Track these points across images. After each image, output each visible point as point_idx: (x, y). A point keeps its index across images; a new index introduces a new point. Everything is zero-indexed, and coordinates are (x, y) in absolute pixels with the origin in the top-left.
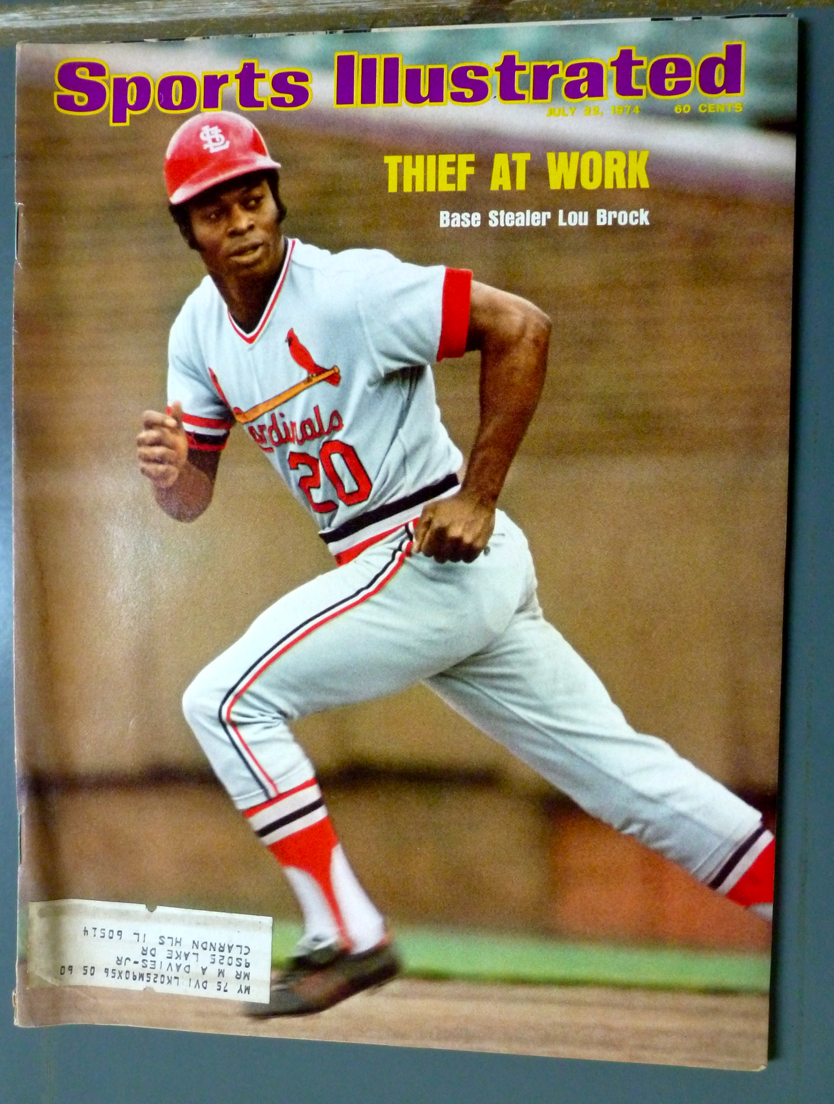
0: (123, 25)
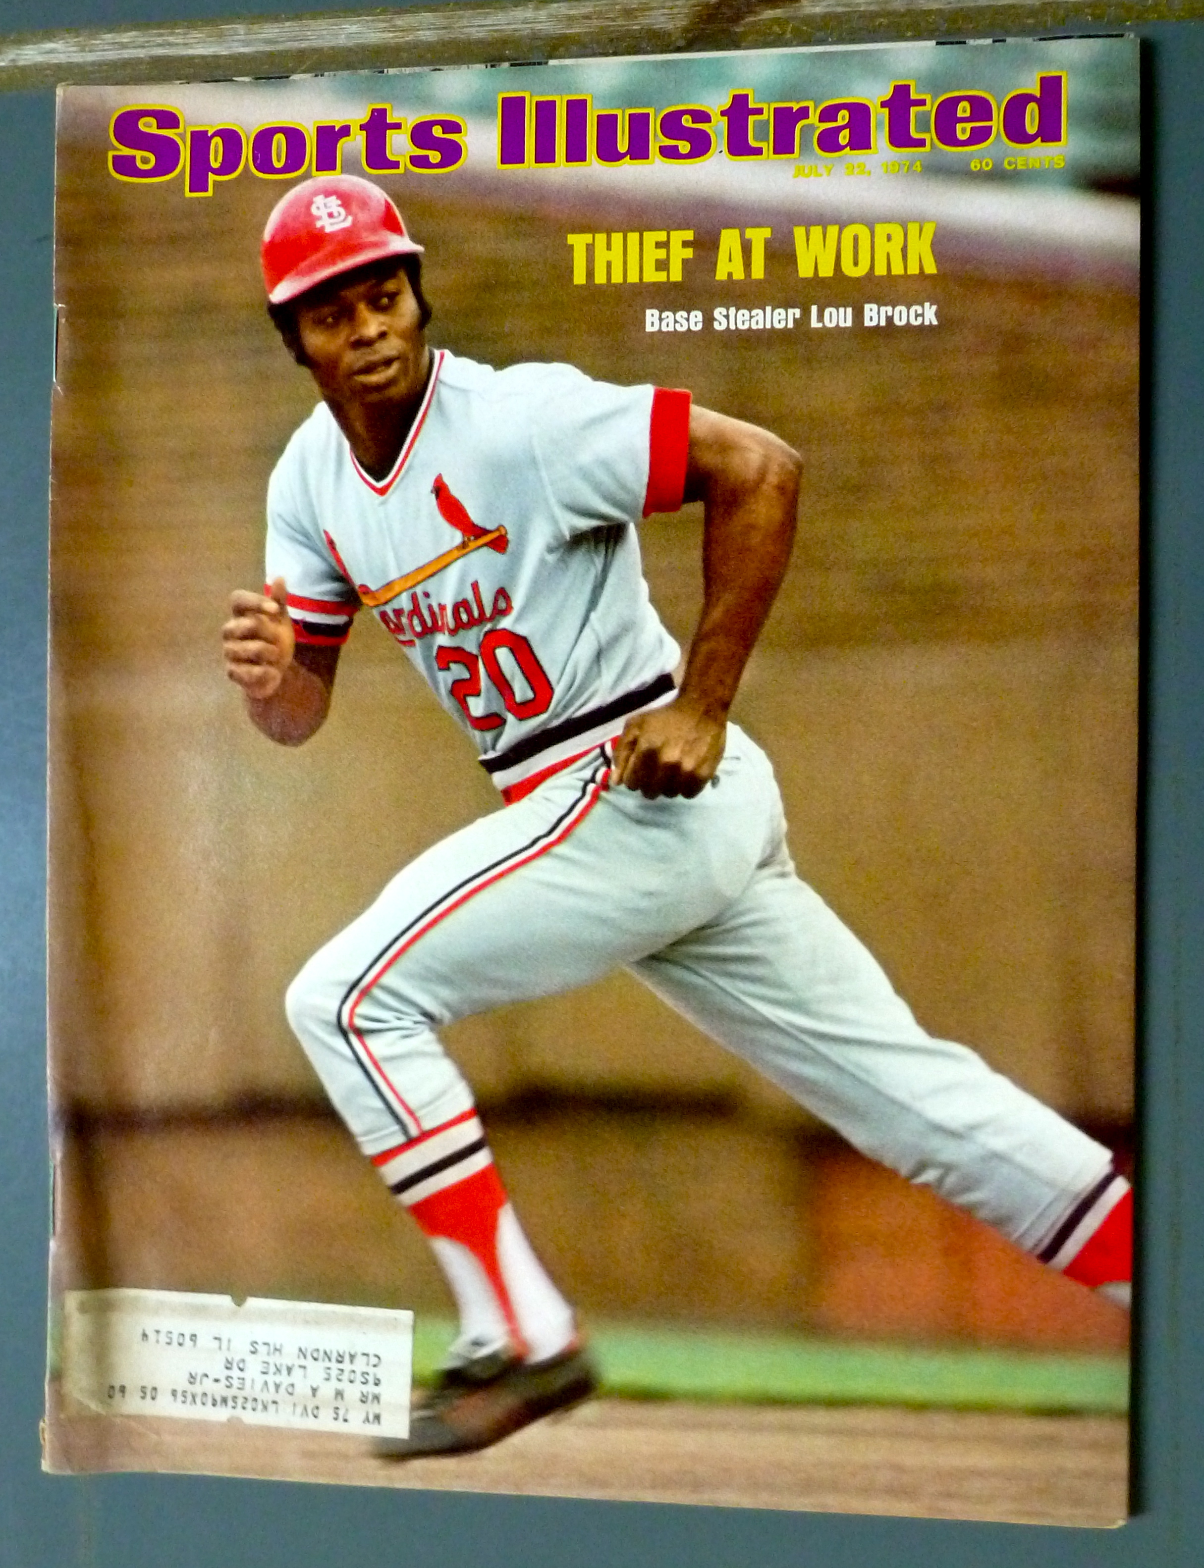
0: (203, 57)
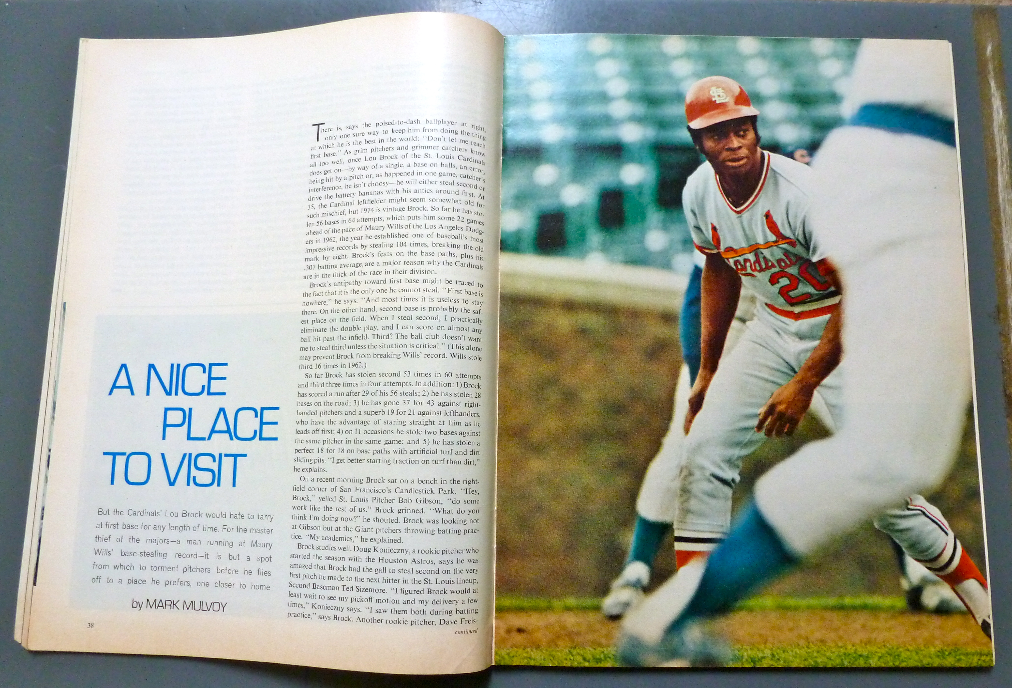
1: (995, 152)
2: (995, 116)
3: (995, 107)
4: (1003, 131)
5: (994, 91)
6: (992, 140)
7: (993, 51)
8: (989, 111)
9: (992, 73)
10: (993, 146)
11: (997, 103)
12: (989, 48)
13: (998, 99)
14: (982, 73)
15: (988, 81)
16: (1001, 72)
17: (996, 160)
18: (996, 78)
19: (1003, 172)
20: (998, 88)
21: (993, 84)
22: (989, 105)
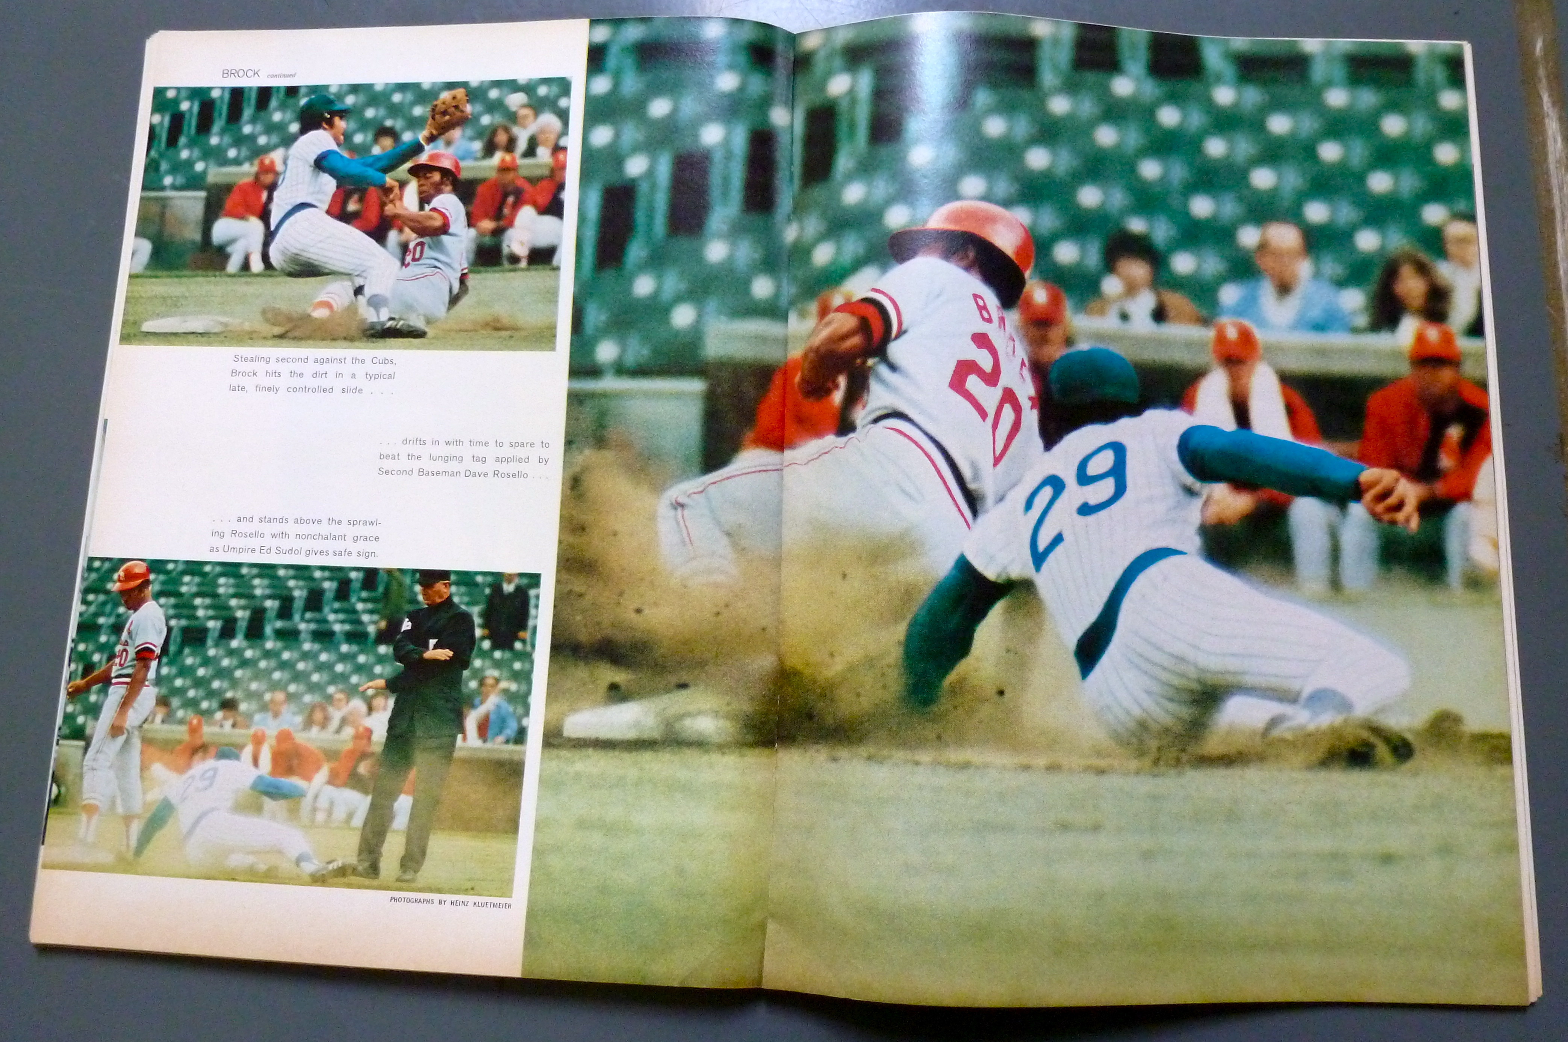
1: (1551, 199)
2: (1551, 148)
3: (1550, 133)
4: (1563, 170)
5: (1548, 108)
6: (1547, 182)
7: (1545, 46)
8: (1541, 138)
9: (1544, 81)
10: (1549, 191)
11: (1552, 126)
12: (1539, 45)
13: (1554, 119)
14: (1529, 81)
15: (1539, 94)
16: (1557, 79)
17: (1552, 212)
18: (1551, 89)
19: (1564, 230)
20: (1554, 104)
21: (1546, 98)
22: (1542, 132)
